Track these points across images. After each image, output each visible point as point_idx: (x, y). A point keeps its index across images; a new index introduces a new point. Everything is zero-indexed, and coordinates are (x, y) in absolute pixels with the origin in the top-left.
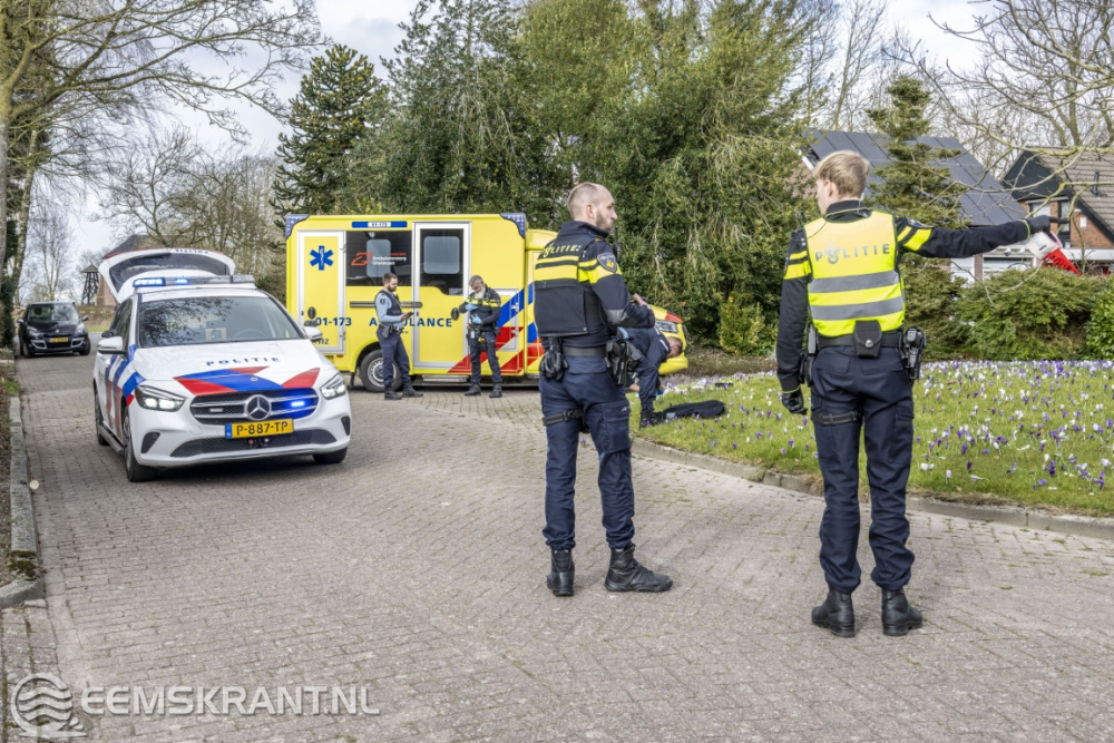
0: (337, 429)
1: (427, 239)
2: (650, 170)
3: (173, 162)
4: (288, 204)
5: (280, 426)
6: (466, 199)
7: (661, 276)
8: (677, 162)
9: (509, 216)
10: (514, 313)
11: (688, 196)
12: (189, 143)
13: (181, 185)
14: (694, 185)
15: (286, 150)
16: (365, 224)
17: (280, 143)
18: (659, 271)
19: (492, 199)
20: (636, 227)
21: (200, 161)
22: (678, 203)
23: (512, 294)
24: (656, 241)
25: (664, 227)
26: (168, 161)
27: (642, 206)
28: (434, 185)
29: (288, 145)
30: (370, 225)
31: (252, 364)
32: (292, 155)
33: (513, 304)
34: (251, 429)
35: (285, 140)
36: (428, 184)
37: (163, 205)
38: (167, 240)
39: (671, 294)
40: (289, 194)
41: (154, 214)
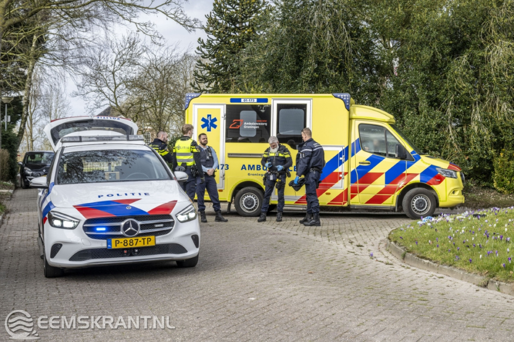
0: (189, 244)
1: (281, 111)
2: (446, 65)
3: (128, 57)
4: (203, 86)
5: (146, 241)
6: (318, 84)
7: (453, 138)
8: (464, 59)
9: (339, 96)
10: (341, 163)
11: (472, 83)
12: (139, 45)
13: (134, 72)
14: (476, 75)
15: (203, 49)
16: (239, 100)
17: (199, 45)
18: (451, 134)
19: (335, 83)
20: (436, 104)
21: (147, 56)
22: (464, 87)
23: (340, 149)
24: (449, 114)
25: (455, 104)
26: (124, 57)
27: (440, 89)
28: (295, 74)
29: (204, 46)
30: (242, 100)
31: (130, 197)
32: (207, 53)
33: (341, 156)
34: (125, 242)
35: (202, 42)
36: (292, 73)
37: (120, 86)
38: (123, 110)
39: (460, 151)
40: (204, 79)
41: (114, 92)
